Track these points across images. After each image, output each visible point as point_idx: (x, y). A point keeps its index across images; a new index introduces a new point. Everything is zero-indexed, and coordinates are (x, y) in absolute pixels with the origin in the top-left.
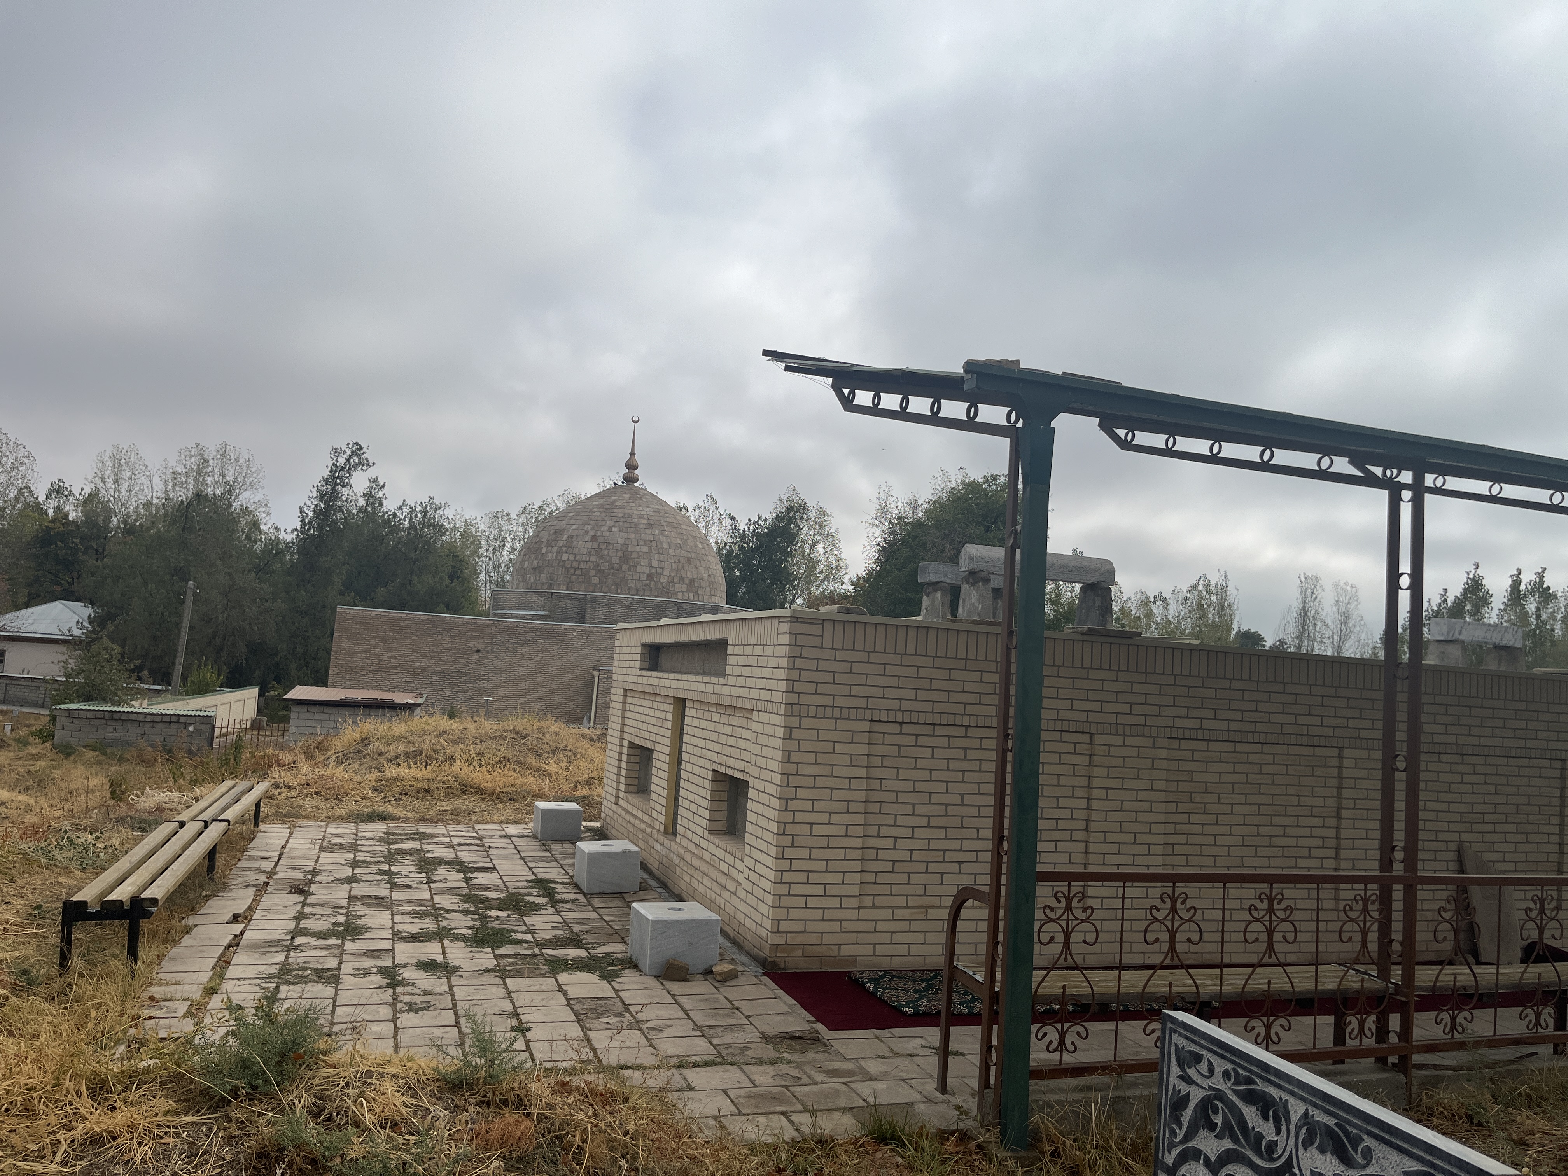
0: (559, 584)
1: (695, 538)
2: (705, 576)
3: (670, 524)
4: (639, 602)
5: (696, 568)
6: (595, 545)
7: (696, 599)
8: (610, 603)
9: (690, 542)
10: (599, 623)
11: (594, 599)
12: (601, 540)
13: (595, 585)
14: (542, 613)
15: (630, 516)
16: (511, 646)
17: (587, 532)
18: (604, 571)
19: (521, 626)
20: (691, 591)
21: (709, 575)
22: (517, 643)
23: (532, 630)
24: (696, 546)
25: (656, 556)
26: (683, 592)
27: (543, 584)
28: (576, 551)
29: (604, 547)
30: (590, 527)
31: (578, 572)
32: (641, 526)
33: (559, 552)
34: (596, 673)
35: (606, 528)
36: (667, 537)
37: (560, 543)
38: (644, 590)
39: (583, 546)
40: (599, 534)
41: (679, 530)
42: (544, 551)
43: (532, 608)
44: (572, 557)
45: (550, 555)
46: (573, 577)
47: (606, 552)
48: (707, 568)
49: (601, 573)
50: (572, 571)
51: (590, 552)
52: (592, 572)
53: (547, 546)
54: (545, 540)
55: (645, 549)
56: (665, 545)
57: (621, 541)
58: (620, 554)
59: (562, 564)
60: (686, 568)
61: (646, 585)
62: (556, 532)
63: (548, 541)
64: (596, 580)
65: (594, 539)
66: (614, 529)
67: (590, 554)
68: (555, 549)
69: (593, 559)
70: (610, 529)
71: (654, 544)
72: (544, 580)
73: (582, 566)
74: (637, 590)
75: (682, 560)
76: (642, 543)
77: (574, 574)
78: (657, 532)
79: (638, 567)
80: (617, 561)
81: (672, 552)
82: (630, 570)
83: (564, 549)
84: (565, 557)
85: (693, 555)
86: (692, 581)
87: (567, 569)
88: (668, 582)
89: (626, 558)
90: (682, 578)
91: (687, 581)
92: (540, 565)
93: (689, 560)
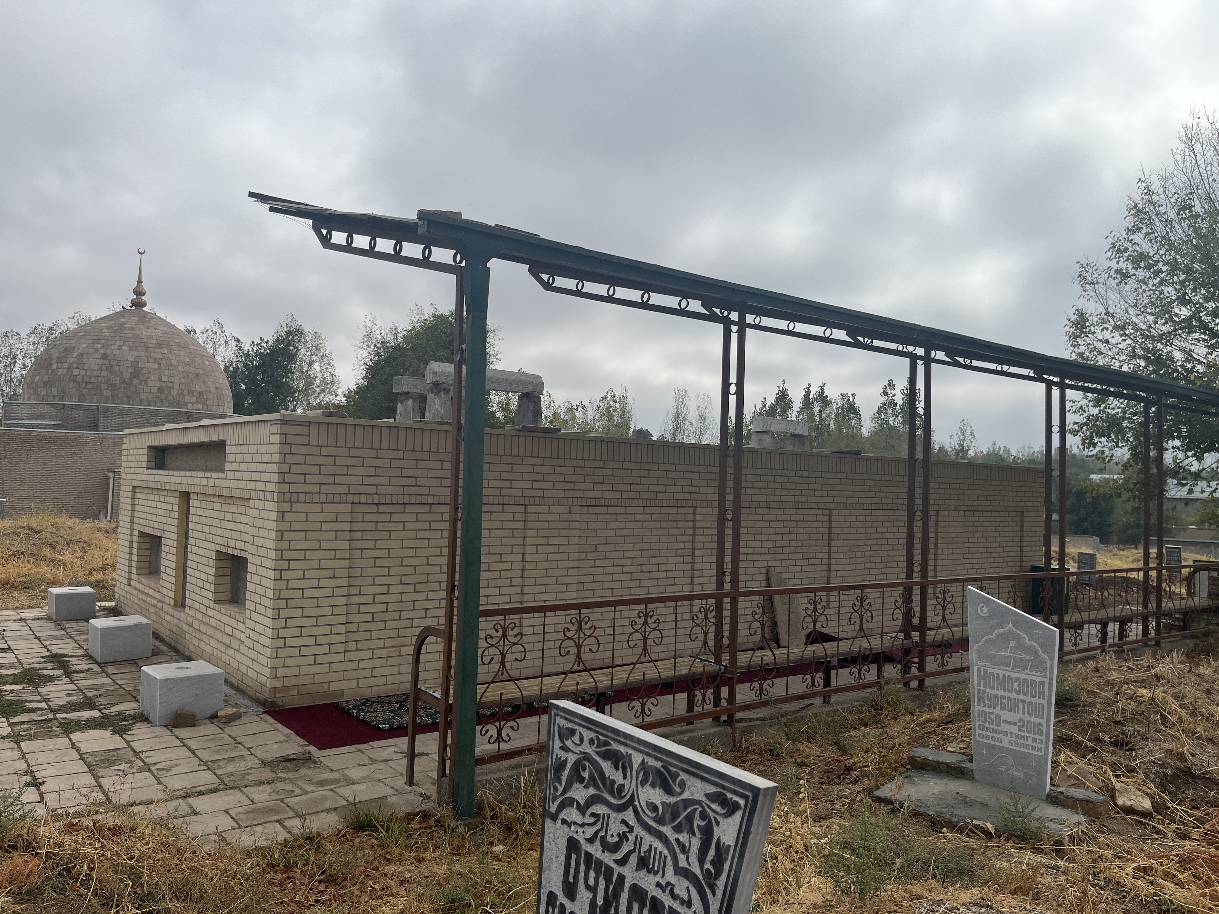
0: (71, 397)
1: (202, 356)
2: (213, 389)
3: (179, 345)
4: (150, 412)
5: (204, 382)
6: (106, 362)
7: (205, 408)
8: (123, 413)
9: (198, 360)
10: (112, 431)
11: (107, 410)
12: (111, 357)
13: (107, 397)
14: (55, 423)
15: (139, 337)
16: (25, 453)
17: (97, 350)
18: (115, 385)
19: (35, 434)
20: (200, 402)
21: (217, 389)
22: (30, 450)
23: (45, 438)
24: (204, 364)
25: (166, 372)
26: (192, 403)
27: (54, 396)
28: (86, 367)
29: (114, 363)
30: (99, 346)
31: (90, 386)
32: (150, 345)
33: (69, 368)
34: (111, 475)
35: (116, 347)
36: (176, 355)
37: (71, 360)
38: (155, 402)
39: (93, 363)
40: (109, 352)
41: (187, 350)
42: (54, 366)
43: (44, 418)
44: (82, 373)
45: (61, 370)
46: (85, 391)
47: (117, 368)
48: (214, 383)
49: (112, 387)
50: (84, 385)
51: (101, 368)
52: (104, 386)
53: (57, 362)
54: (55, 357)
55: (156, 366)
56: (174, 363)
57: (131, 358)
58: (130, 370)
59: (73, 379)
60: (195, 381)
61: (157, 397)
62: (66, 349)
63: (58, 358)
64: (108, 393)
65: (104, 356)
66: (123, 348)
67: (101, 370)
68: (66, 365)
69: (104, 374)
70: (120, 348)
71: (163, 361)
72: (56, 393)
73: (93, 380)
74: (149, 402)
75: (190, 375)
76: (152, 360)
77: (86, 388)
78: (166, 351)
79: (149, 381)
80: (128, 376)
81: (181, 369)
82: (141, 384)
83: (75, 365)
84: (76, 372)
85: (201, 371)
86: (201, 393)
87: (78, 384)
88: (178, 394)
89: (136, 373)
90: (191, 392)
91: (196, 394)
92: (51, 379)
93: (197, 375)
